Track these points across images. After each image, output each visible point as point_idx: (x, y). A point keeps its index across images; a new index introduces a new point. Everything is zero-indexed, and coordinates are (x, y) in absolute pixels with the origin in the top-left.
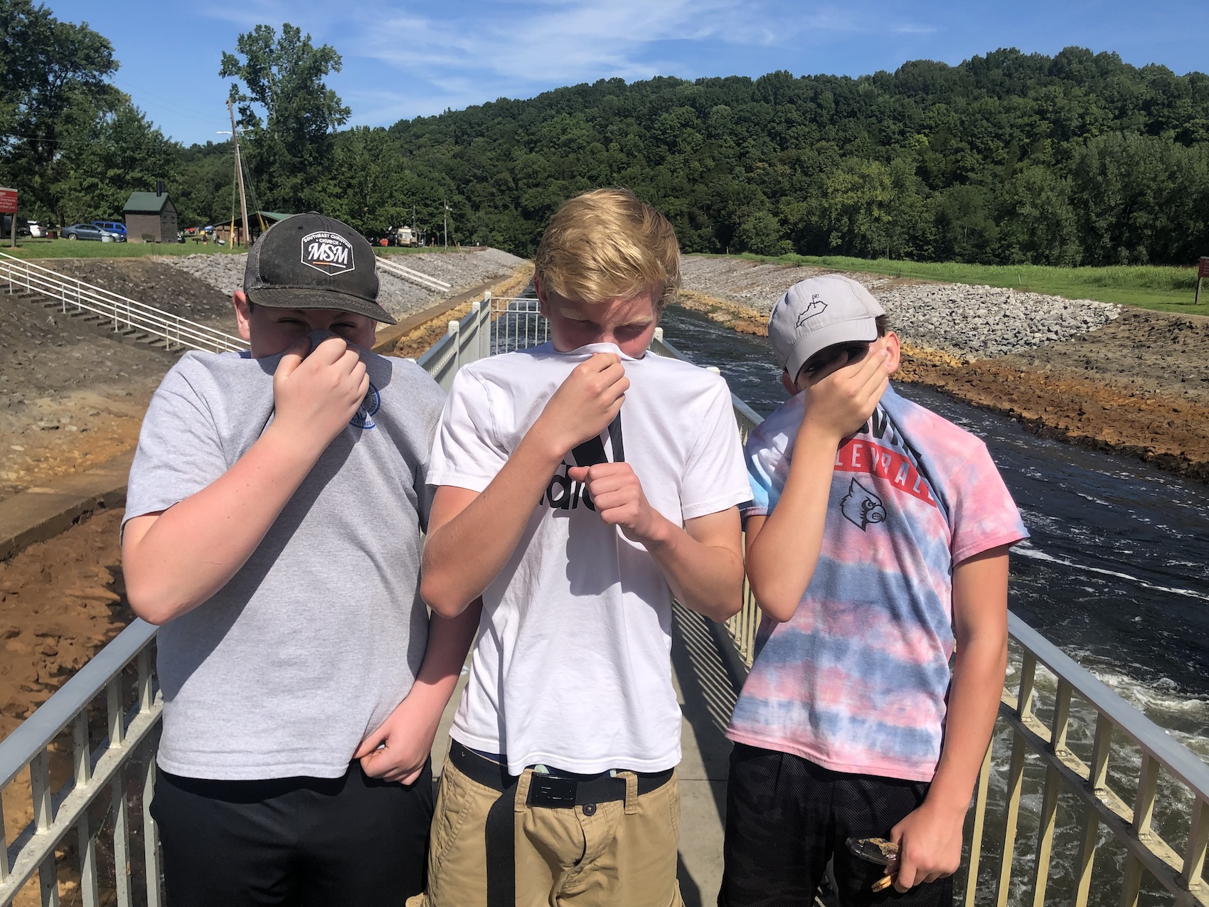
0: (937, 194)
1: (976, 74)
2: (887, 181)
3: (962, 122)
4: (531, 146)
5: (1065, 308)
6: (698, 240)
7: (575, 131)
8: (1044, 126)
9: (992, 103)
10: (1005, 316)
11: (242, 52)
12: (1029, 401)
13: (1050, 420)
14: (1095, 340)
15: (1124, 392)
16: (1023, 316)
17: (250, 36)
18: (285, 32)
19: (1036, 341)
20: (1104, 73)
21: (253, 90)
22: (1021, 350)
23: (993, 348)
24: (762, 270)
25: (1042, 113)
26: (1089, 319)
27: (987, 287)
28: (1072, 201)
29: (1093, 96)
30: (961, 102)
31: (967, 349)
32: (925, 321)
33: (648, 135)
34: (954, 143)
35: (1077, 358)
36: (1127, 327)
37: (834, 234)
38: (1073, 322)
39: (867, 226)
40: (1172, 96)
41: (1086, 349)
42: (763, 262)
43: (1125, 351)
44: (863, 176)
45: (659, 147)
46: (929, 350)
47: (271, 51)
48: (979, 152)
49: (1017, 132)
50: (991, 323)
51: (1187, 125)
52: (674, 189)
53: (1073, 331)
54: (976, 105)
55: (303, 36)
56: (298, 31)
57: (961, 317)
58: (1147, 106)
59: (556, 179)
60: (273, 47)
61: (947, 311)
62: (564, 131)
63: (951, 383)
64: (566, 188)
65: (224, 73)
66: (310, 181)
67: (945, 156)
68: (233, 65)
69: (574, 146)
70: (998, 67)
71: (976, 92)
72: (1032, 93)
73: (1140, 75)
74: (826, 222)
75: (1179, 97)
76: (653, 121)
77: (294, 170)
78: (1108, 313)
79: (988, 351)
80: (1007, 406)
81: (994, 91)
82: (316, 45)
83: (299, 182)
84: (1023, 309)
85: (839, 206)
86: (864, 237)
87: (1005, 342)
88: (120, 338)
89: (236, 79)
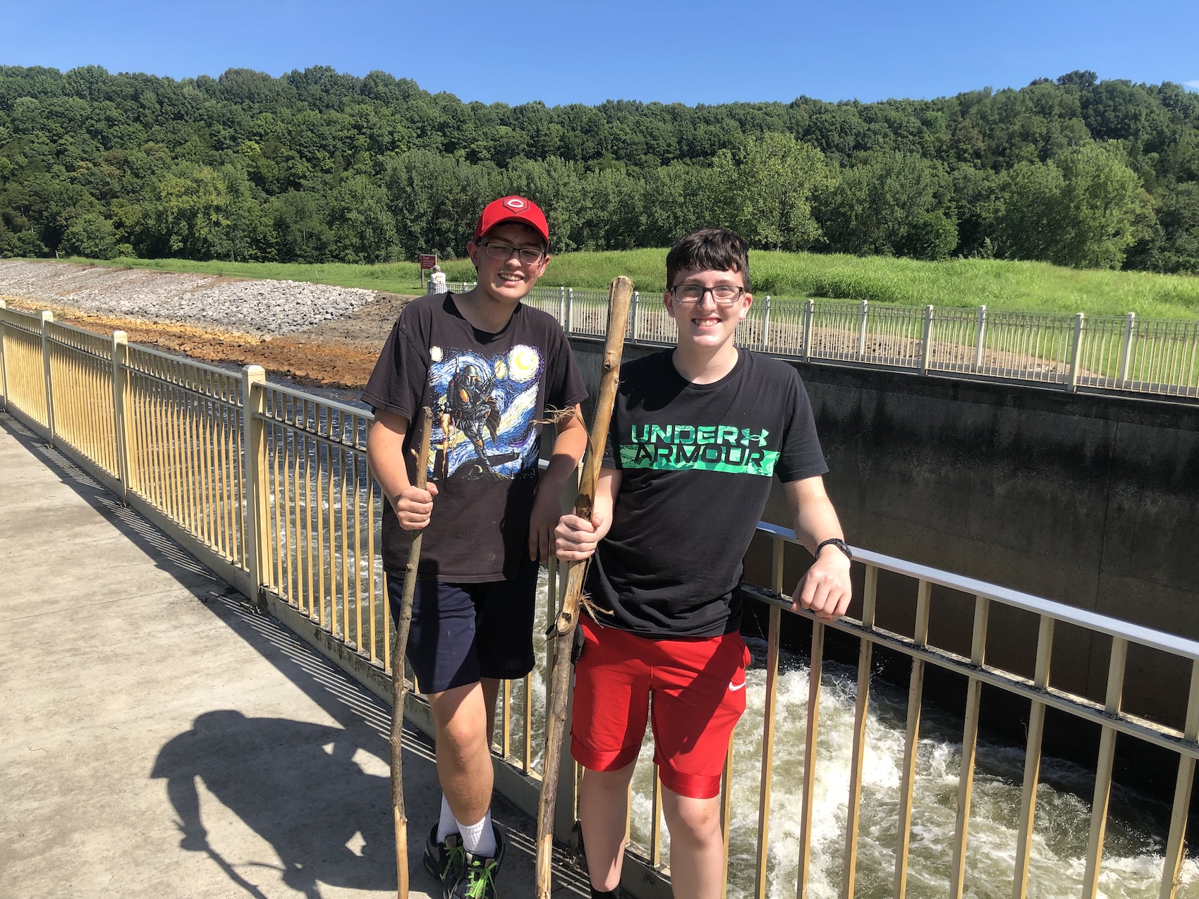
0: (273, 199)
1: (297, 87)
2: (222, 186)
3: (290, 132)
5: (340, 295)
6: (18, 244)
8: (362, 140)
9: (314, 115)
10: (298, 303)
12: (302, 363)
13: (313, 375)
14: (357, 317)
15: (365, 351)
16: (309, 302)
19: (317, 321)
20: (406, 97)
22: (305, 328)
23: (285, 329)
24: (91, 273)
25: (358, 128)
26: (353, 302)
27: (290, 281)
28: (389, 207)
29: (398, 116)
30: (287, 112)
31: (266, 330)
32: (237, 312)
34: (285, 151)
35: (342, 331)
36: (379, 307)
37: (174, 237)
38: (343, 305)
39: (207, 230)
40: (459, 120)
41: (349, 325)
42: (92, 265)
43: (374, 323)
44: (197, 181)
46: (237, 334)
48: (309, 160)
49: (339, 145)
50: (287, 309)
51: (473, 146)
53: (342, 312)
54: (300, 117)
57: (265, 307)
58: (442, 127)
61: (256, 302)
63: (249, 357)
67: (277, 163)
70: (316, 83)
71: (300, 104)
72: (348, 109)
73: (435, 100)
74: (163, 226)
75: (464, 122)
78: (367, 297)
79: (282, 330)
80: (286, 368)
81: (315, 105)
84: (311, 298)
85: (175, 210)
86: (205, 240)
87: (295, 323)
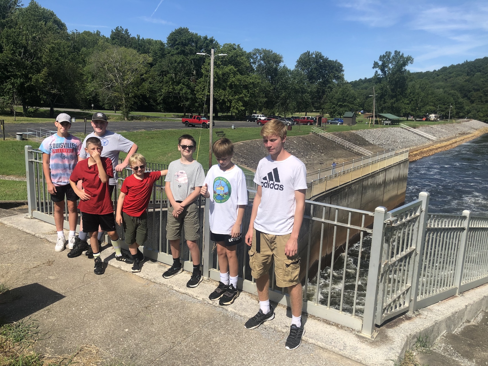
11: (380, 61)
17: (383, 55)
18: (395, 53)
21: (382, 72)
47: (390, 59)
55: (401, 54)
56: (399, 52)
60: (390, 58)
65: (373, 68)
66: (397, 101)
68: (377, 65)
77: (392, 97)
82: (405, 56)
83: (393, 101)
88: (346, 150)
89: (377, 69)
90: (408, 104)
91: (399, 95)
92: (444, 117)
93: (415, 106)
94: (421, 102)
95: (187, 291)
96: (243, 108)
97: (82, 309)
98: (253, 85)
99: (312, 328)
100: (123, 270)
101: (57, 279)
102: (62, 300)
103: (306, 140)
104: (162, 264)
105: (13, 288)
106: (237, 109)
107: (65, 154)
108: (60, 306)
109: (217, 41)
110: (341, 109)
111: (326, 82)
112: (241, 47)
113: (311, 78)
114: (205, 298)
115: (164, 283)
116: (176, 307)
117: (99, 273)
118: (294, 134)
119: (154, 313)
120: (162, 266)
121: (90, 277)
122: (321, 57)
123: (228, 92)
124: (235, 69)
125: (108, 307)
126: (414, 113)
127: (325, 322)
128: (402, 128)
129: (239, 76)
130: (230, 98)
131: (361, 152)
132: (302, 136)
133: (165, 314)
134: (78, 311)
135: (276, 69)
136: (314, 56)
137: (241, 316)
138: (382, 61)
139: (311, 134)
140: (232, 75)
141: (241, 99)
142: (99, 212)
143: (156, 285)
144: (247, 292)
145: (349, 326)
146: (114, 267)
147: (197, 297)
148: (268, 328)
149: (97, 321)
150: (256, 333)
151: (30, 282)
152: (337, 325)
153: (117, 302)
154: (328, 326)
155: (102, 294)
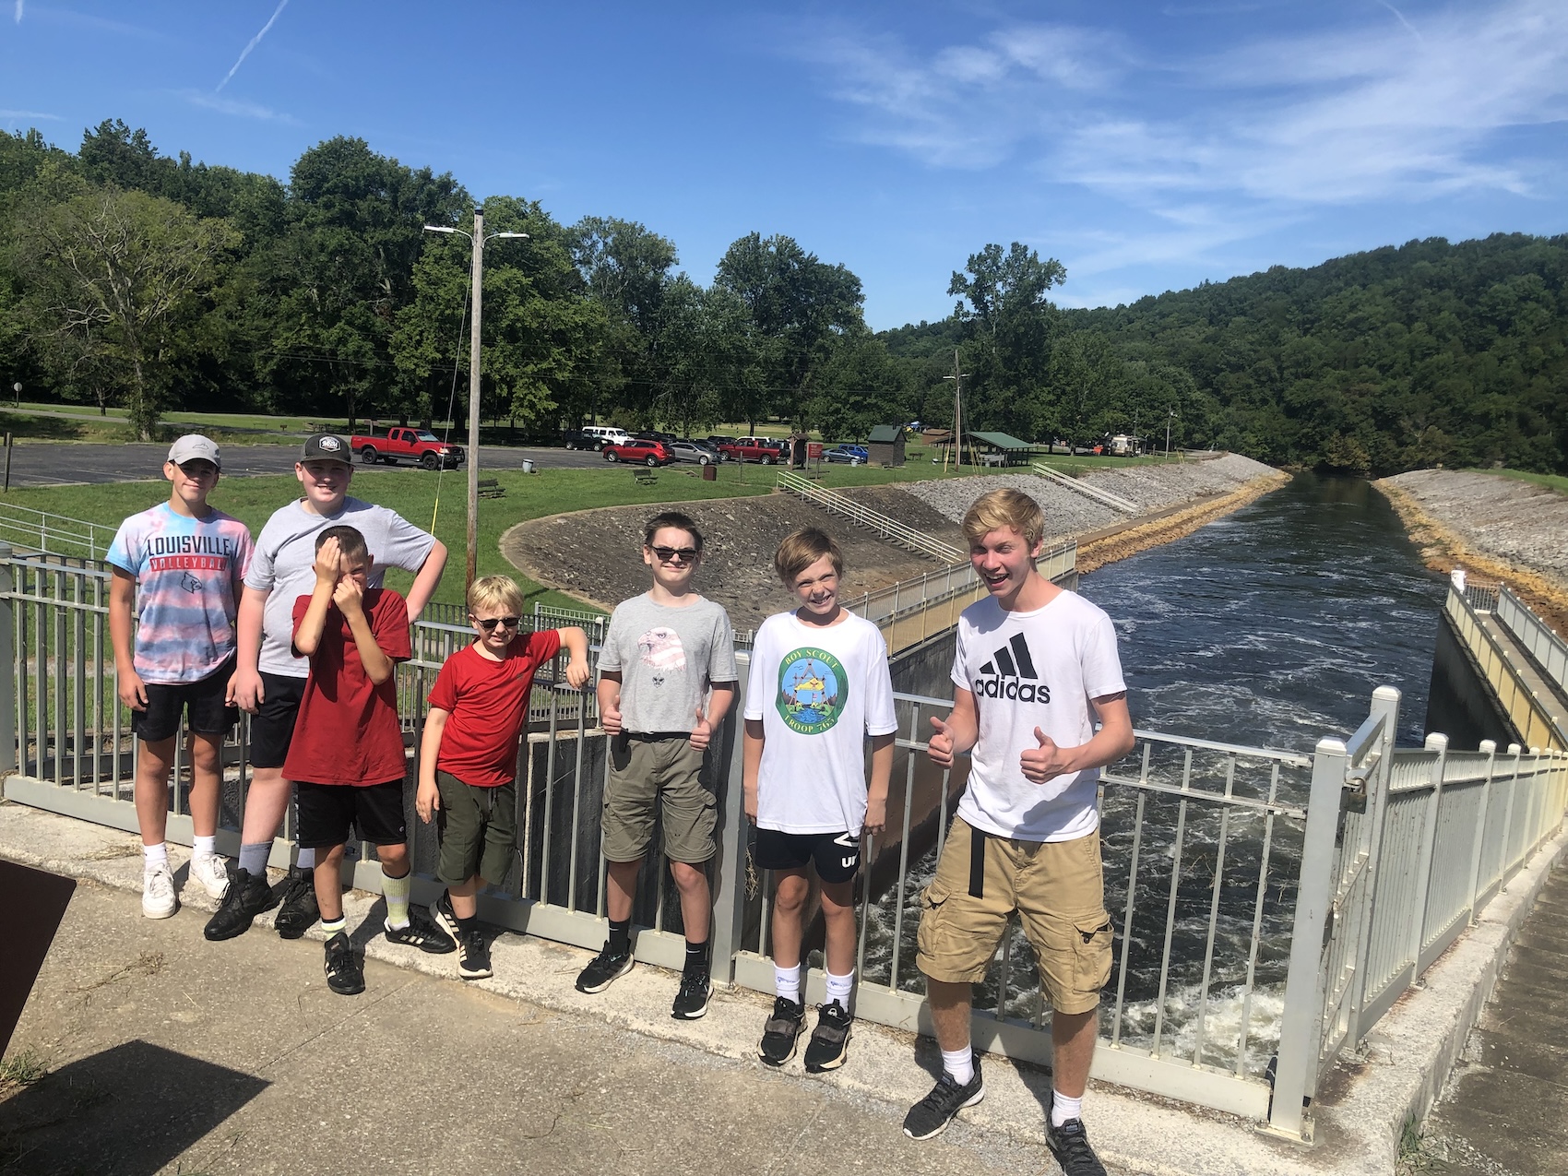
4: (1306, 328)
7: (1368, 309)
11: (971, 271)
17: (980, 256)
18: (1013, 251)
21: (976, 308)
33: (1471, 311)
45: (1485, 327)
47: (998, 268)
52: (1502, 382)
55: (1029, 254)
56: (1026, 248)
59: (1335, 368)
60: (1000, 264)
62: (1353, 308)
64: (1345, 380)
65: (951, 292)
66: (1020, 393)
68: (961, 284)
69: (1364, 326)
76: (1479, 295)
82: (1042, 259)
83: (1011, 395)
88: (882, 542)
89: (962, 296)
90: (1051, 403)
91: (1025, 377)
92: (1155, 444)
93: (1072, 411)
94: (1088, 399)
95: (679, 1033)
96: (553, 405)
97: (353, 1123)
98: (586, 333)
99: (1119, 1122)
100: (427, 974)
101: (207, 1022)
102: (262, 1094)
103: (763, 511)
104: (552, 945)
105: (60, 1065)
106: (532, 406)
107: (196, 574)
108: (269, 1119)
109: (463, 187)
110: (860, 417)
111: (810, 333)
112: (544, 212)
113: (765, 317)
114: (747, 1050)
115: (592, 1011)
116: (668, 1089)
117: (349, 989)
118: (727, 492)
119: (607, 1115)
120: (553, 950)
121: (321, 1004)
122: (796, 254)
123: (502, 352)
124: (525, 281)
125: (441, 1107)
126: (1071, 431)
127: (1147, 1099)
128: (1040, 475)
129: (538, 303)
130: (511, 370)
131: (927, 548)
132: (749, 499)
133: (643, 1116)
134: (342, 1132)
135: (655, 285)
136: (773, 249)
137: (888, 1102)
138: (977, 272)
139: (777, 492)
140: (514, 299)
141: (545, 377)
142: (356, 776)
143: (565, 1017)
144: (872, 1023)
145: (1226, 1109)
146: (387, 963)
147: (719, 1049)
148: (989, 1134)
149: (427, 1162)
150: (959, 1155)
151: (111, 1040)
152: (1189, 1107)
153: (461, 1087)
154: (1165, 1113)
155: (395, 1064)
